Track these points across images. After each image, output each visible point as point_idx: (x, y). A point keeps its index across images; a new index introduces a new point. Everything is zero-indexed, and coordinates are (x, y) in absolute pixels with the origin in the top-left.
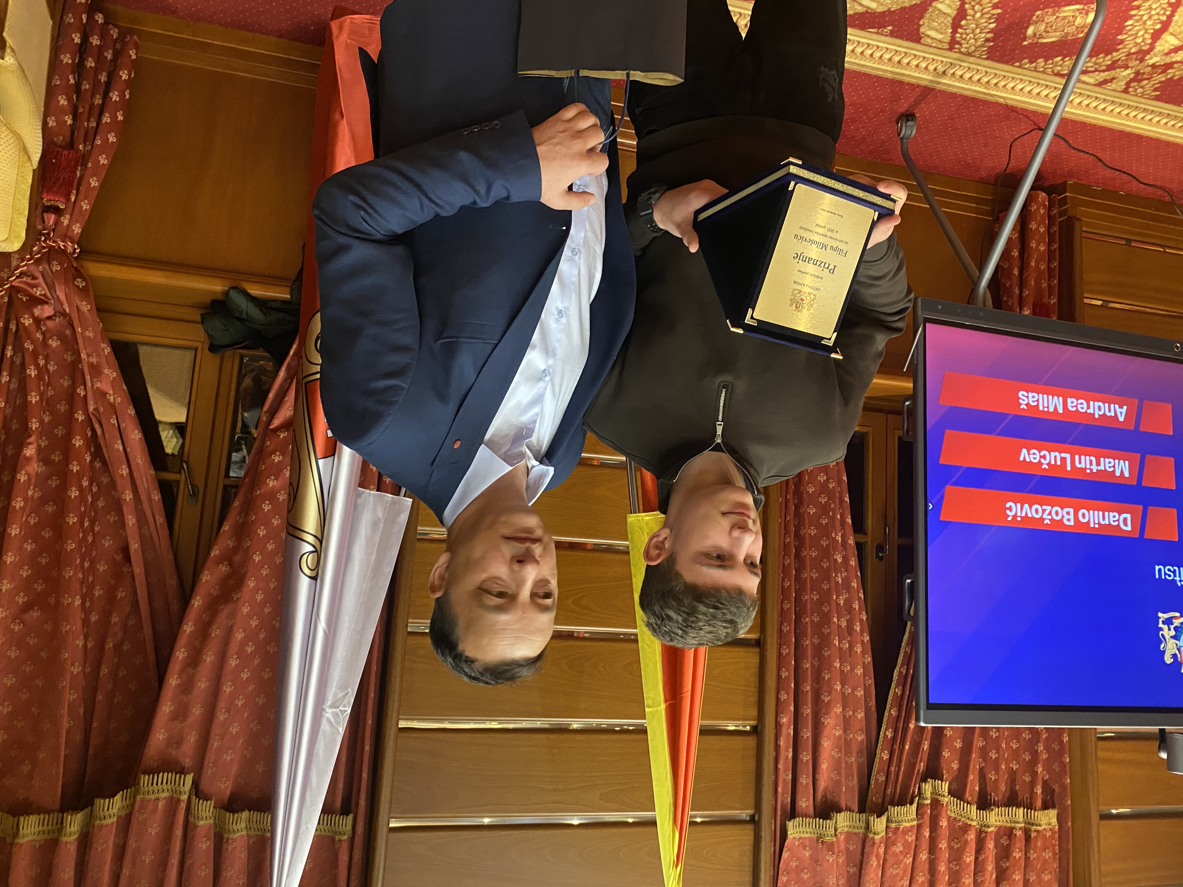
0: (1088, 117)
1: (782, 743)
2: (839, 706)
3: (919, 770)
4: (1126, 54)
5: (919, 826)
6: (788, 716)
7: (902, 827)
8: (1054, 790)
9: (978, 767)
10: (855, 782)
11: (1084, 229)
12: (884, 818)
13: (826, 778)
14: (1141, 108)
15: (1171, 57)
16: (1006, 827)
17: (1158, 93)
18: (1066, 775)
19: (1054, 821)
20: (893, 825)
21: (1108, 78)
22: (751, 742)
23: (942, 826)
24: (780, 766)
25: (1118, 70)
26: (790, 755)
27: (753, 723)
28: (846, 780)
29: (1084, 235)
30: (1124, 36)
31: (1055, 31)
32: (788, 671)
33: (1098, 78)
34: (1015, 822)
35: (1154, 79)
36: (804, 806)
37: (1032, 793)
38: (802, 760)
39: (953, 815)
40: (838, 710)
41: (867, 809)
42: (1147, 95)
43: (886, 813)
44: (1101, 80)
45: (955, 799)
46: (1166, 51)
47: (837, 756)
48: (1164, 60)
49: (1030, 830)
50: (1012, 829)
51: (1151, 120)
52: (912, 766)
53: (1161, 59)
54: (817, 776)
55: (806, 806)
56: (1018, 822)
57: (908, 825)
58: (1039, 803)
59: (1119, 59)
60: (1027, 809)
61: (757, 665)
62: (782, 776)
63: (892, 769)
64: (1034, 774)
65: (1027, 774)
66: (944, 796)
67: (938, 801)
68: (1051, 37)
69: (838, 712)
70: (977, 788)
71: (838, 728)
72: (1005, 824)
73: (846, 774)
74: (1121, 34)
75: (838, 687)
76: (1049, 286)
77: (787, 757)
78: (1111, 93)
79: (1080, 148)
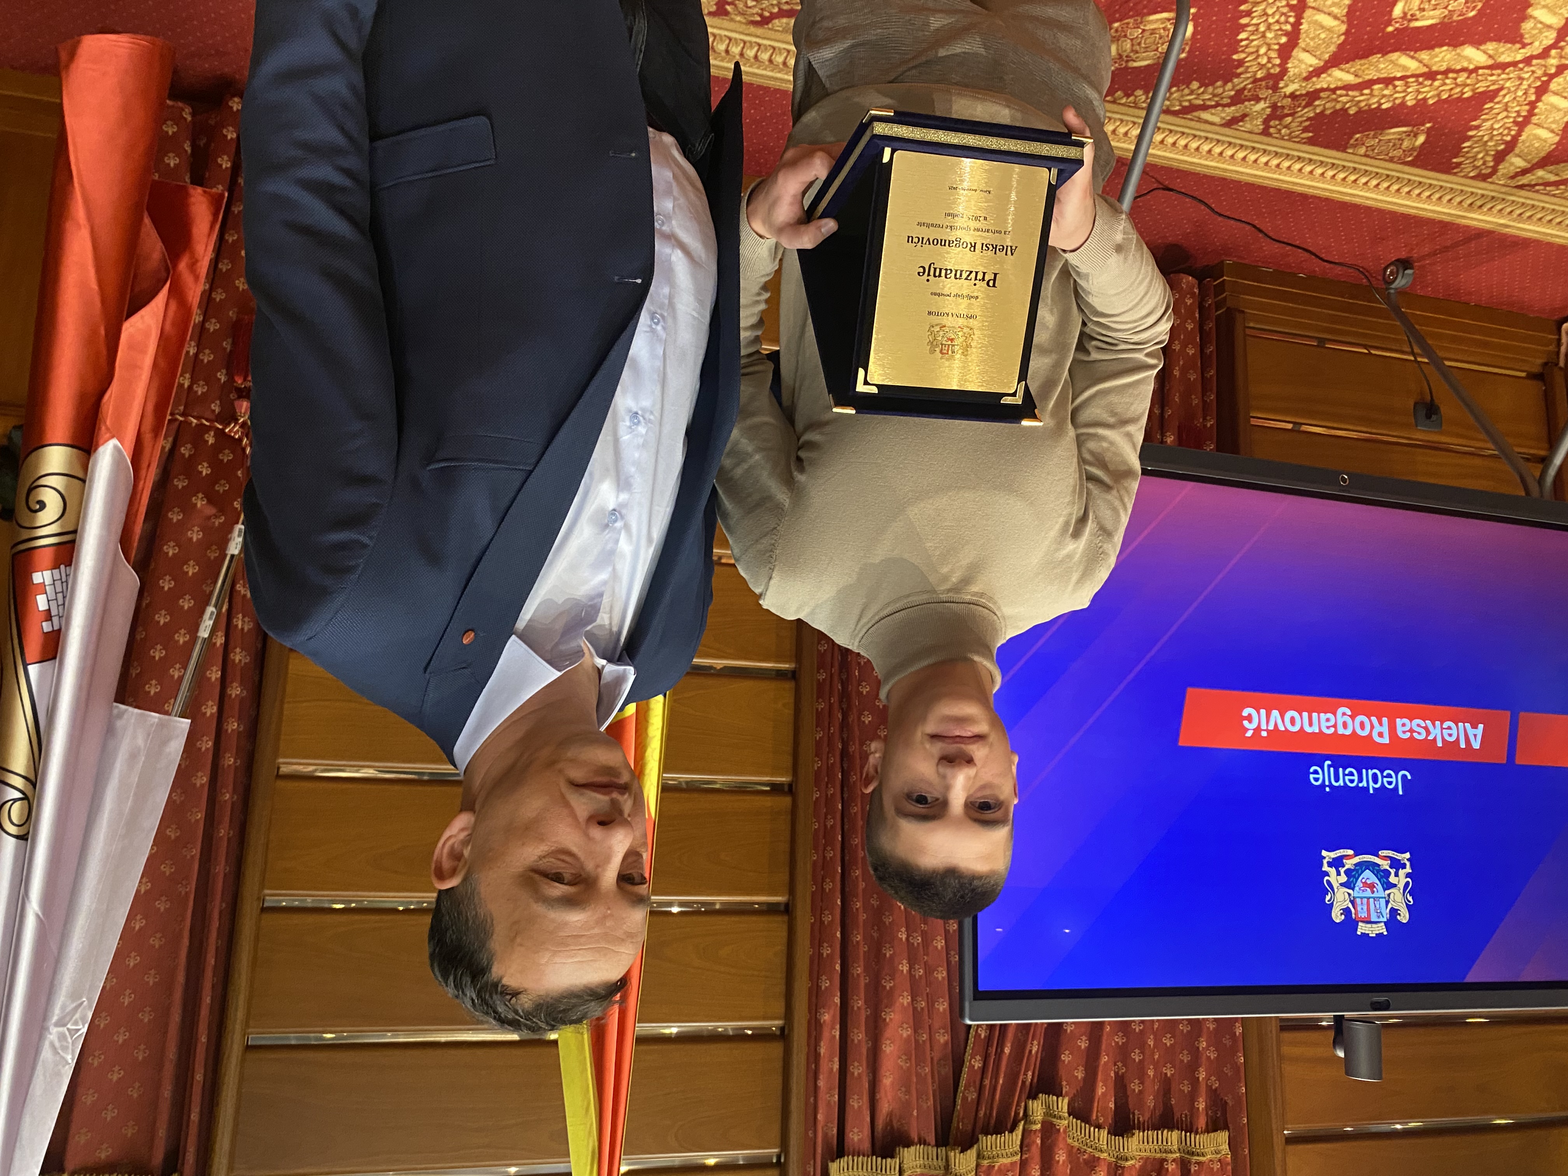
0: (1225, 170)
1: (823, 1051)
2: (905, 994)
3: (1024, 1083)
4: (1251, 80)
5: (1023, 1164)
6: (832, 1012)
7: (997, 1165)
8: (1226, 1103)
9: (1112, 1074)
10: (931, 1102)
11: (1251, 325)
12: (972, 1153)
13: (890, 1097)
14: (1293, 156)
15: (1314, 83)
16: (1155, 1159)
17: (1311, 134)
18: (1240, 1081)
19: (1225, 1147)
20: (985, 1163)
21: (1237, 115)
22: (776, 1049)
23: (1058, 1161)
24: (821, 1083)
25: (1246, 103)
26: (836, 1067)
27: (780, 1022)
28: (918, 1100)
29: (1248, 331)
30: (1243, 56)
31: (1146, 49)
32: (831, 946)
33: (1223, 115)
34: (1166, 1152)
35: (1300, 114)
36: (856, 1139)
37: (1193, 1110)
38: (853, 1073)
39: (1076, 1144)
40: (905, 1000)
41: (951, 1141)
42: (1297, 137)
43: (976, 1146)
44: (1228, 118)
45: (1079, 1122)
46: (1305, 75)
47: (905, 1066)
48: (1305, 87)
49: (1189, 1162)
50: (1165, 1160)
51: (1311, 172)
52: (1012, 1078)
53: (1301, 86)
54: (878, 1097)
55: (859, 1140)
56: (1171, 1152)
57: (1007, 1161)
58: (1202, 1122)
59: (1244, 89)
60: (1186, 1133)
61: (785, 940)
62: (823, 1096)
63: (987, 1082)
64: (1195, 1082)
65: (1186, 1082)
66: (1060, 1118)
67: (1053, 1125)
68: (1143, 59)
69: (905, 1004)
70: (1112, 1105)
71: (905, 1026)
72: (1154, 1154)
73: (917, 1090)
74: (1237, 52)
75: (905, 968)
76: (1204, 402)
77: (832, 1069)
78: (1247, 136)
79: (1228, 214)
